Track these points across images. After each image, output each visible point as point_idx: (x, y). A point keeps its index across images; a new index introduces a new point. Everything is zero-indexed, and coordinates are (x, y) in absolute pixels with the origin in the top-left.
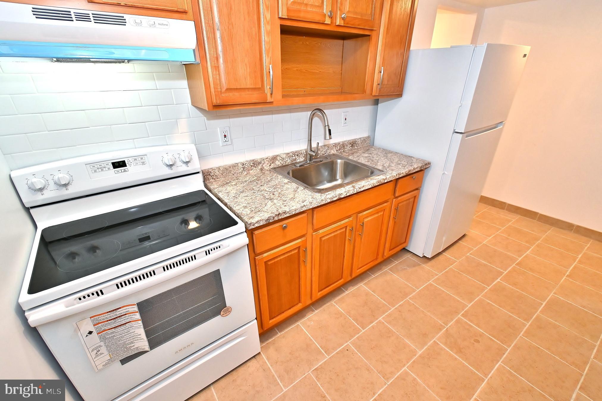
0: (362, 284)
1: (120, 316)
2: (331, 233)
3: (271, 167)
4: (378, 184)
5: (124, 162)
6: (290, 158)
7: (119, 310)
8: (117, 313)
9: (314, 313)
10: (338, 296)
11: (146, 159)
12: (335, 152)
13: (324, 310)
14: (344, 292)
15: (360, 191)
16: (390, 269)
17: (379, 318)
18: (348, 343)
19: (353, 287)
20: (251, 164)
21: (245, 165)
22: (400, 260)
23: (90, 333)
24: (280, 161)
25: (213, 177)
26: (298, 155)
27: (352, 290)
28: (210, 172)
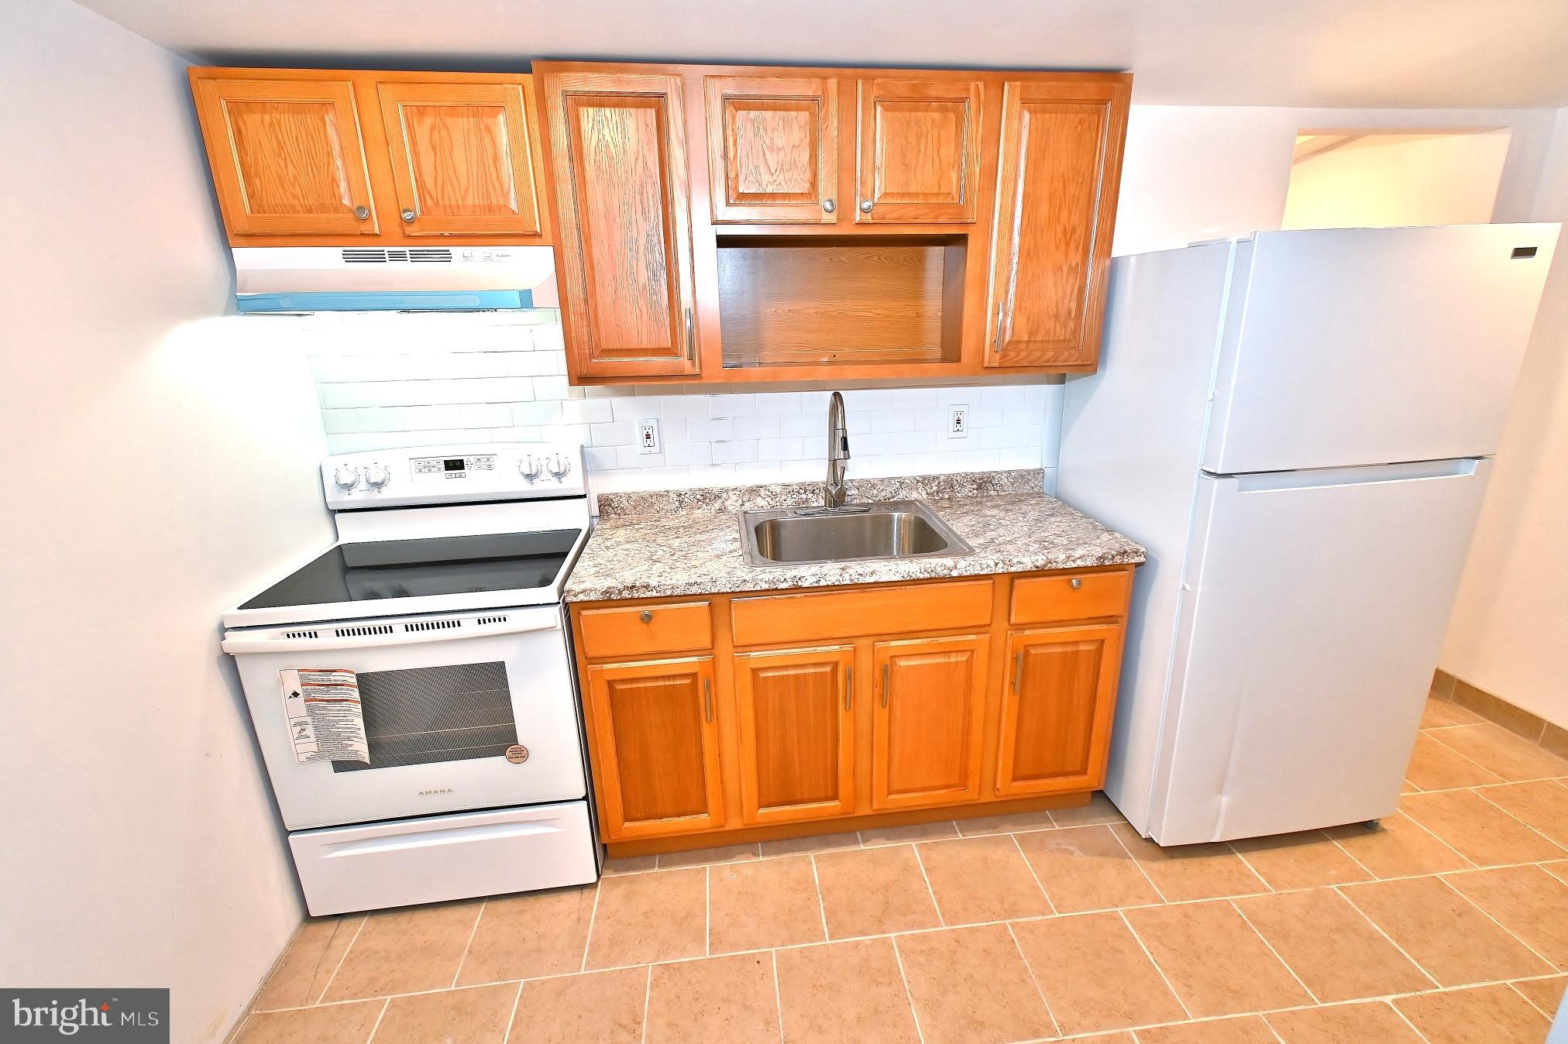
0: (913, 844)
1: (335, 685)
2: (786, 667)
3: (743, 508)
4: (927, 576)
5: (461, 461)
6: (793, 496)
7: (334, 674)
8: (332, 678)
9: (754, 860)
10: (834, 847)
11: (495, 461)
12: (925, 496)
13: (780, 864)
14: (856, 842)
15: (860, 581)
16: (1022, 839)
17: (889, 932)
18: (773, 950)
19: (886, 842)
20: (698, 497)
21: (683, 497)
22: (1072, 825)
23: (296, 694)
24: (766, 499)
25: (616, 510)
26: (813, 492)
27: (879, 846)
28: (612, 500)
